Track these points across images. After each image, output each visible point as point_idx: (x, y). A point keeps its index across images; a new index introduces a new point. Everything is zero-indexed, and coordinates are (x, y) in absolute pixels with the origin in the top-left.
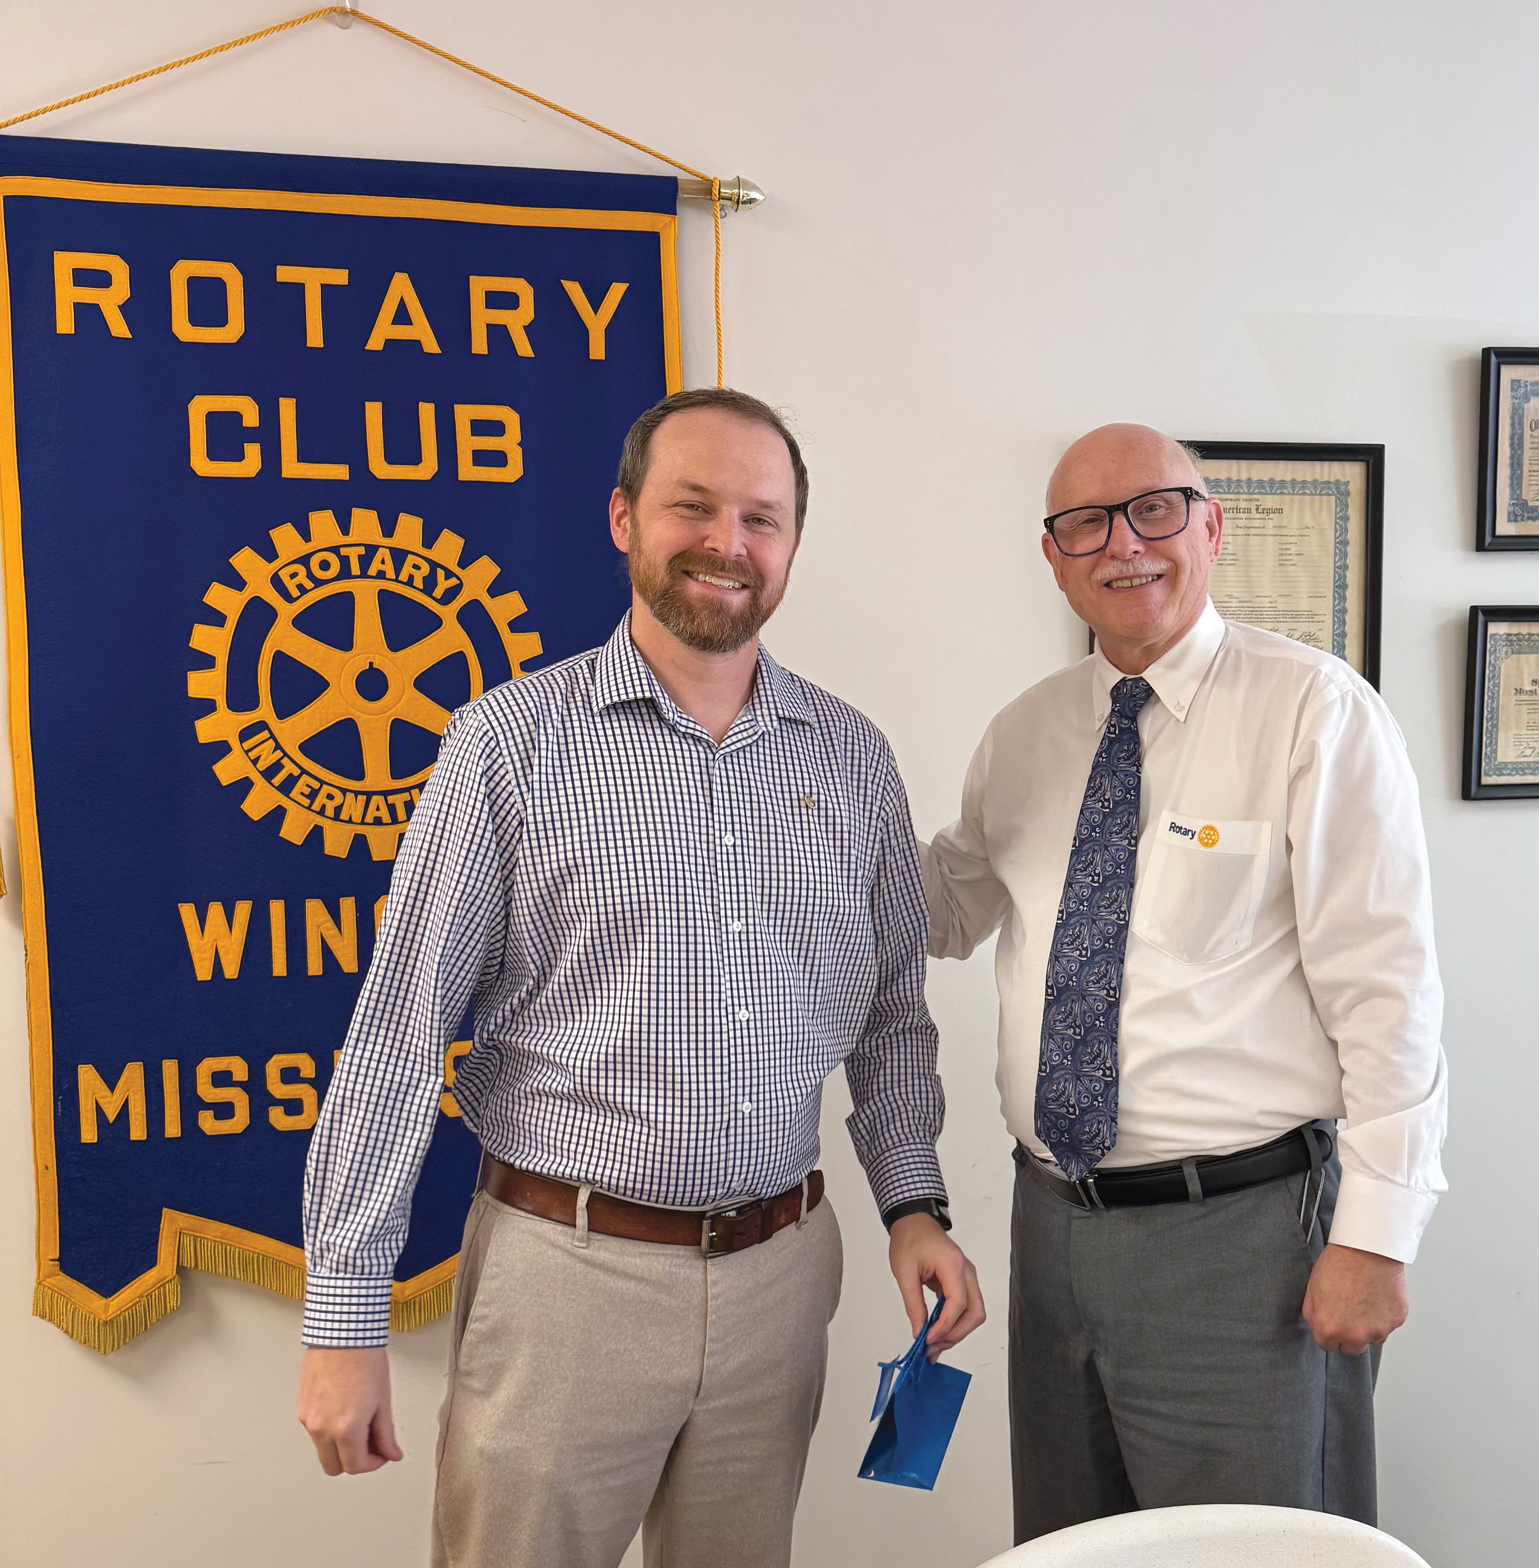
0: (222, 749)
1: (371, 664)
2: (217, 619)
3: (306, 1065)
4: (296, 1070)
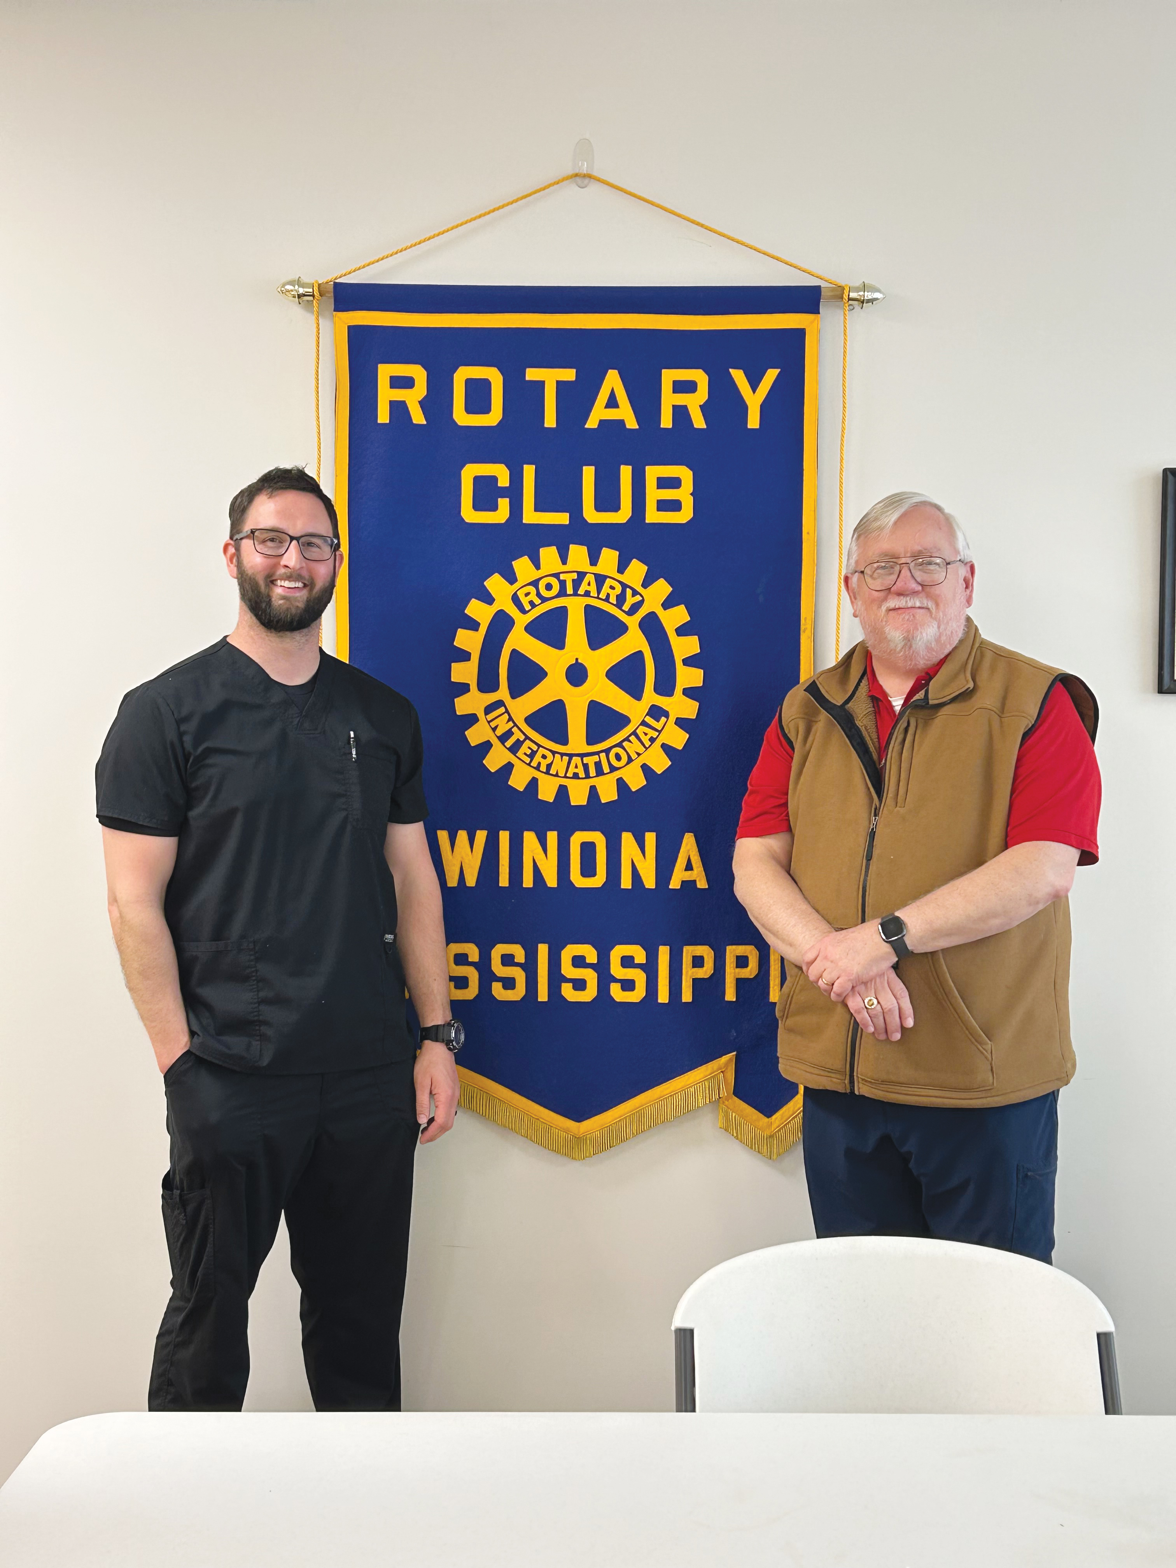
0: (472, 719)
1: (577, 659)
2: (474, 625)
3: (519, 953)
4: (512, 956)
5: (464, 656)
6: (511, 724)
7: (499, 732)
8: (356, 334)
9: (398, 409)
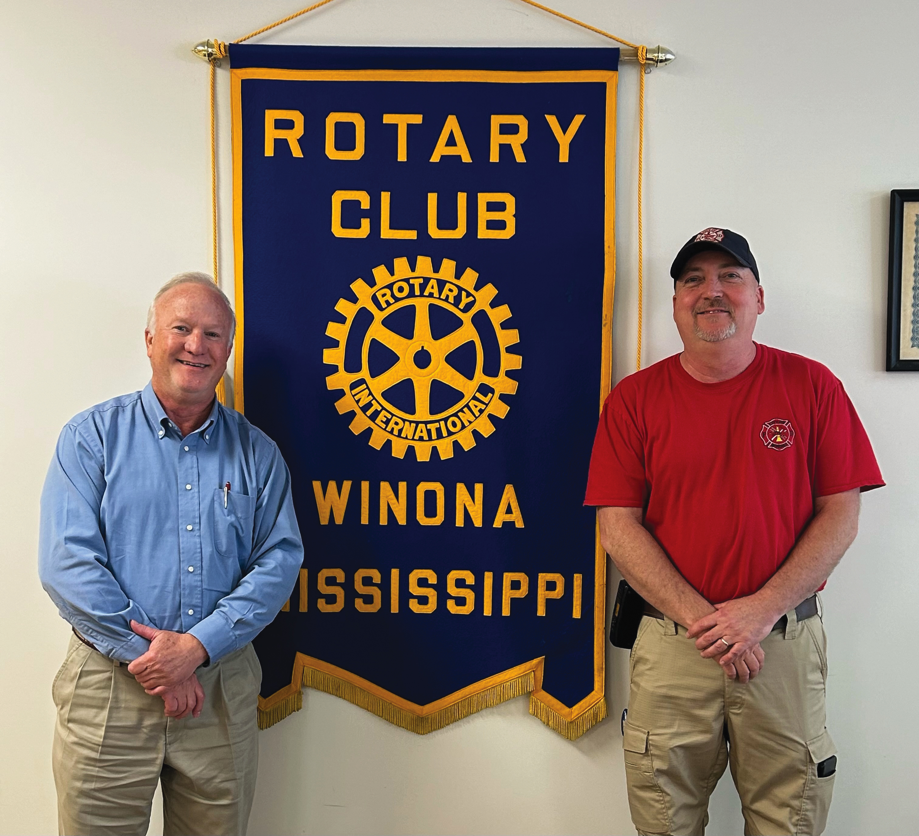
0: (340, 393)
1: (423, 347)
2: (341, 319)
3: (376, 576)
4: (371, 578)
5: (334, 344)
6: (371, 397)
7: (361, 404)
9: (281, 145)
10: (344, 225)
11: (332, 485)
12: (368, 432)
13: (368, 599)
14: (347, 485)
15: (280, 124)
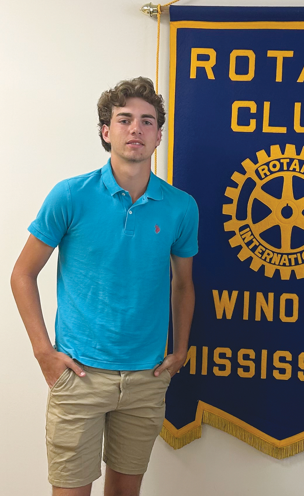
0: (232, 234)
1: (287, 204)
2: (235, 185)
3: (252, 353)
4: (248, 355)
5: (230, 201)
6: (252, 237)
7: (246, 241)
8: (181, 32)
9: (201, 71)
10: (239, 123)
11: (225, 293)
12: (250, 259)
13: (246, 369)
14: (235, 294)
15: (201, 58)
